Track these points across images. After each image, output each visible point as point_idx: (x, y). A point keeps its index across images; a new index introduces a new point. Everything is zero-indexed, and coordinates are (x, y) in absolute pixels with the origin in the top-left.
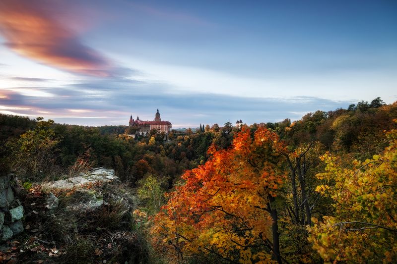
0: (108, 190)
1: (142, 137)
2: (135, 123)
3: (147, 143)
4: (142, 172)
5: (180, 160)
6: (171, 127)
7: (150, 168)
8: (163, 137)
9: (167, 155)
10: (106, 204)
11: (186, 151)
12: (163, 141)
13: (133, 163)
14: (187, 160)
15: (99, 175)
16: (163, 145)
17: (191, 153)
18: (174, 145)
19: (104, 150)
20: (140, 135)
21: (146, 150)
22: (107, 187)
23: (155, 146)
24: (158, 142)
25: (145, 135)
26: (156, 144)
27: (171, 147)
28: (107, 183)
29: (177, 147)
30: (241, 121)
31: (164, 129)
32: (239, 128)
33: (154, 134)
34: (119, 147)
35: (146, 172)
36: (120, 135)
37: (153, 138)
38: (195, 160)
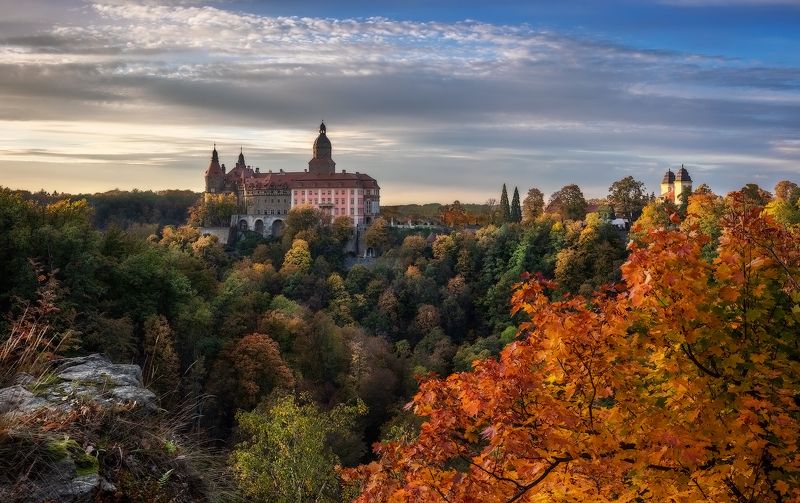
0: (115, 439)
1: (256, 237)
2: (227, 179)
3: (278, 265)
4: (252, 385)
5: (415, 339)
6: (377, 198)
7: (287, 371)
8: (345, 241)
9: (359, 315)
10: (111, 487)
11: (437, 301)
12: (342, 257)
13: (216, 346)
14: (446, 340)
15: (85, 383)
16: (344, 275)
17: (460, 312)
18: (391, 276)
19: (102, 289)
20: (246, 231)
21: (273, 293)
22: (114, 429)
23: (309, 279)
24: (320, 259)
25: (266, 233)
26: (313, 268)
27: (374, 283)
28: (113, 414)
29: (403, 286)
30: (685, 176)
31: (348, 206)
32: (678, 202)
33: (306, 225)
34: (162, 280)
35: (271, 387)
36: (168, 231)
37: (299, 245)
38: (480, 340)
